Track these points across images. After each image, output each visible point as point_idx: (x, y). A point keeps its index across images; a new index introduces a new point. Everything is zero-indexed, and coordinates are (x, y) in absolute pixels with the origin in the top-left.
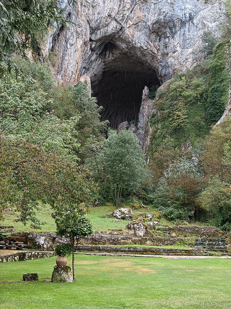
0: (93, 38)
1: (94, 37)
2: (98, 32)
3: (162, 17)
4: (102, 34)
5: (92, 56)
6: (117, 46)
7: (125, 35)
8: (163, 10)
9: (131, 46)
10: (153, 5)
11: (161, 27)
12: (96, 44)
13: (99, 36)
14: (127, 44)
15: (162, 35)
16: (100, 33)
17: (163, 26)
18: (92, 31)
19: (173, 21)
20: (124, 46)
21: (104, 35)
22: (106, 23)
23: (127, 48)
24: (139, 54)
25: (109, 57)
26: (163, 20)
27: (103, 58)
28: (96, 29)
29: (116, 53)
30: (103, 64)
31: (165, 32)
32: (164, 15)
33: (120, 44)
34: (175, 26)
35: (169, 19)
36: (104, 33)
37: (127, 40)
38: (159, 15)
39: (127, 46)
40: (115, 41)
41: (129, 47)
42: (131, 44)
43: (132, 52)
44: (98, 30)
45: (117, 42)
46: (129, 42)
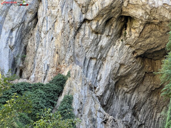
0: (90, 18)
1: (90, 16)
4: (98, 7)
5: (100, 40)
6: (134, 17)
12: (97, 23)
13: (95, 13)
14: (143, 9)
16: (96, 7)
20: (140, 12)
21: (101, 8)
23: (146, 12)
24: (167, 15)
27: (124, 40)
28: (89, 5)
33: (134, 13)
36: (100, 5)
39: (144, 12)
40: (127, 11)
41: (148, 11)
42: (147, 6)
43: (157, 16)
44: (92, 5)
45: (129, 11)
46: (144, 5)
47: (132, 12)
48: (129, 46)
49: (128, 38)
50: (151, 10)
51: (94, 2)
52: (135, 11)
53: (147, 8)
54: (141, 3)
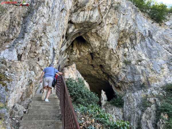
0: (73, 20)
1: (74, 18)
2: (82, 14)
3: (127, 28)
4: (85, 17)
6: (89, 44)
7: (103, 32)
8: (129, 22)
9: (105, 46)
10: (122, 14)
11: (124, 37)
12: (74, 30)
13: (81, 20)
14: (100, 43)
15: (121, 45)
16: (84, 16)
17: (126, 37)
18: (75, 7)
19: (136, 34)
20: (97, 44)
21: (87, 20)
22: (94, 5)
23: (100, 47)
24: (107, 57)
25: (76, 54)
26: (128, 31)
27: (69, 54)
28: (81, 8)
29: (84, 51)
30: (67, 60)
31: (125, 43)
32: (129, 26)
33: (93, 41)
34: (136, 38)
35: (133, 31)
36: (88, 17)
37: (103, 38)
38: (126, 25)
39: (99, 45)
40: (89, 36)
41: (102, 46)
42: (105, 44)
43: (102, 53)
44: (82, 11)
45: (91, 37)
46: (104, 41)
47: (92, 40)
48: (68, 60)
49: (73, 55)
50: (105, 47)
51: (85, 9)
52: (94, 40)
53: (103, 45)
54: (104, 38)
